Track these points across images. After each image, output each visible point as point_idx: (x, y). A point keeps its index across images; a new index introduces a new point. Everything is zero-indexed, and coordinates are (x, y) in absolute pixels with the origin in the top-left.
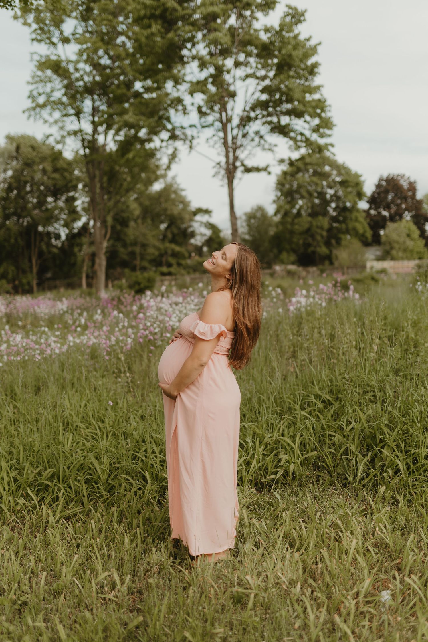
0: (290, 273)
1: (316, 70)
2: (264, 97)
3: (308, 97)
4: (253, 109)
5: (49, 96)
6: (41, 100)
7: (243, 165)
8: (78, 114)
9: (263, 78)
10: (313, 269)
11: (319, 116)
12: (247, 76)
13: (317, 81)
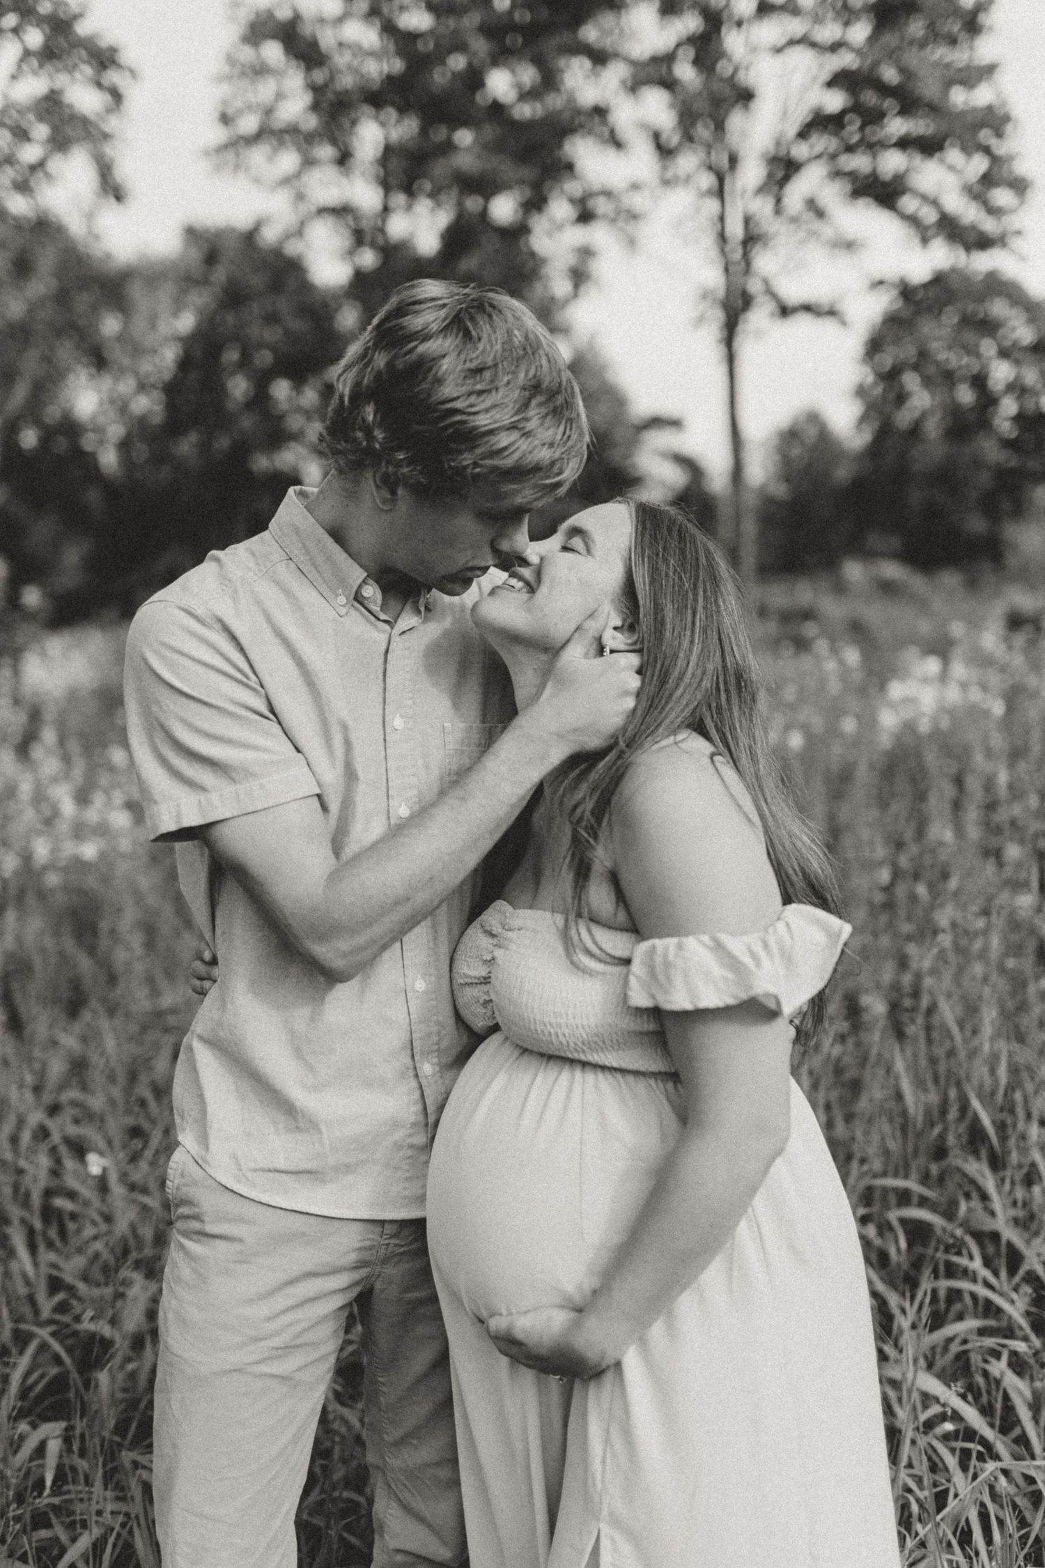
0: (888, 588)
1: (983, 18)
2: (835, 101)
3: (959, 97)
4: (803, 134)
5: (269, 111)
6: (249, 124)
7: (770, 293)
8: (344, 159)
9: (835, 47)
10: (950, 579)
11: (987, 150)
12: (792, 42)
13: (985, 49)
